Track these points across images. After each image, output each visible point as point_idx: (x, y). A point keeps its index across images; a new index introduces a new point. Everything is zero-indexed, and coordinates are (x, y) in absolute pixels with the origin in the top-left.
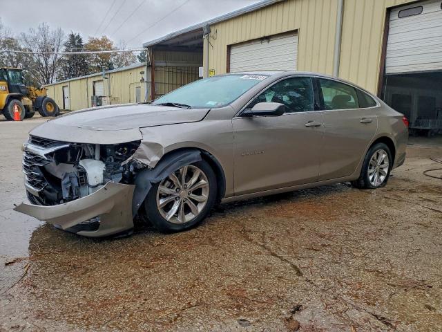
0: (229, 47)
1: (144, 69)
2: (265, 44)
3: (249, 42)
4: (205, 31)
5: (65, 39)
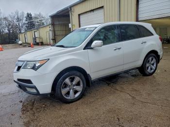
0: (79, 15)
1: (50, 26)
2: (92, 13)
3: (86, 12)
4: (69, 9)
5: (25, 15)
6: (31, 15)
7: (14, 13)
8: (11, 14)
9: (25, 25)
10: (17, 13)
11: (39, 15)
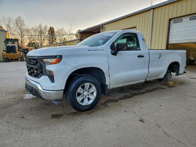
1: (78, 41)
4: (101, 27)
5: (48, 29)
6: (53, 29)
7: (38, 26)
8: (34, 27)
9: (47, 39)
10: (40, 26)
11: (61, 30)
